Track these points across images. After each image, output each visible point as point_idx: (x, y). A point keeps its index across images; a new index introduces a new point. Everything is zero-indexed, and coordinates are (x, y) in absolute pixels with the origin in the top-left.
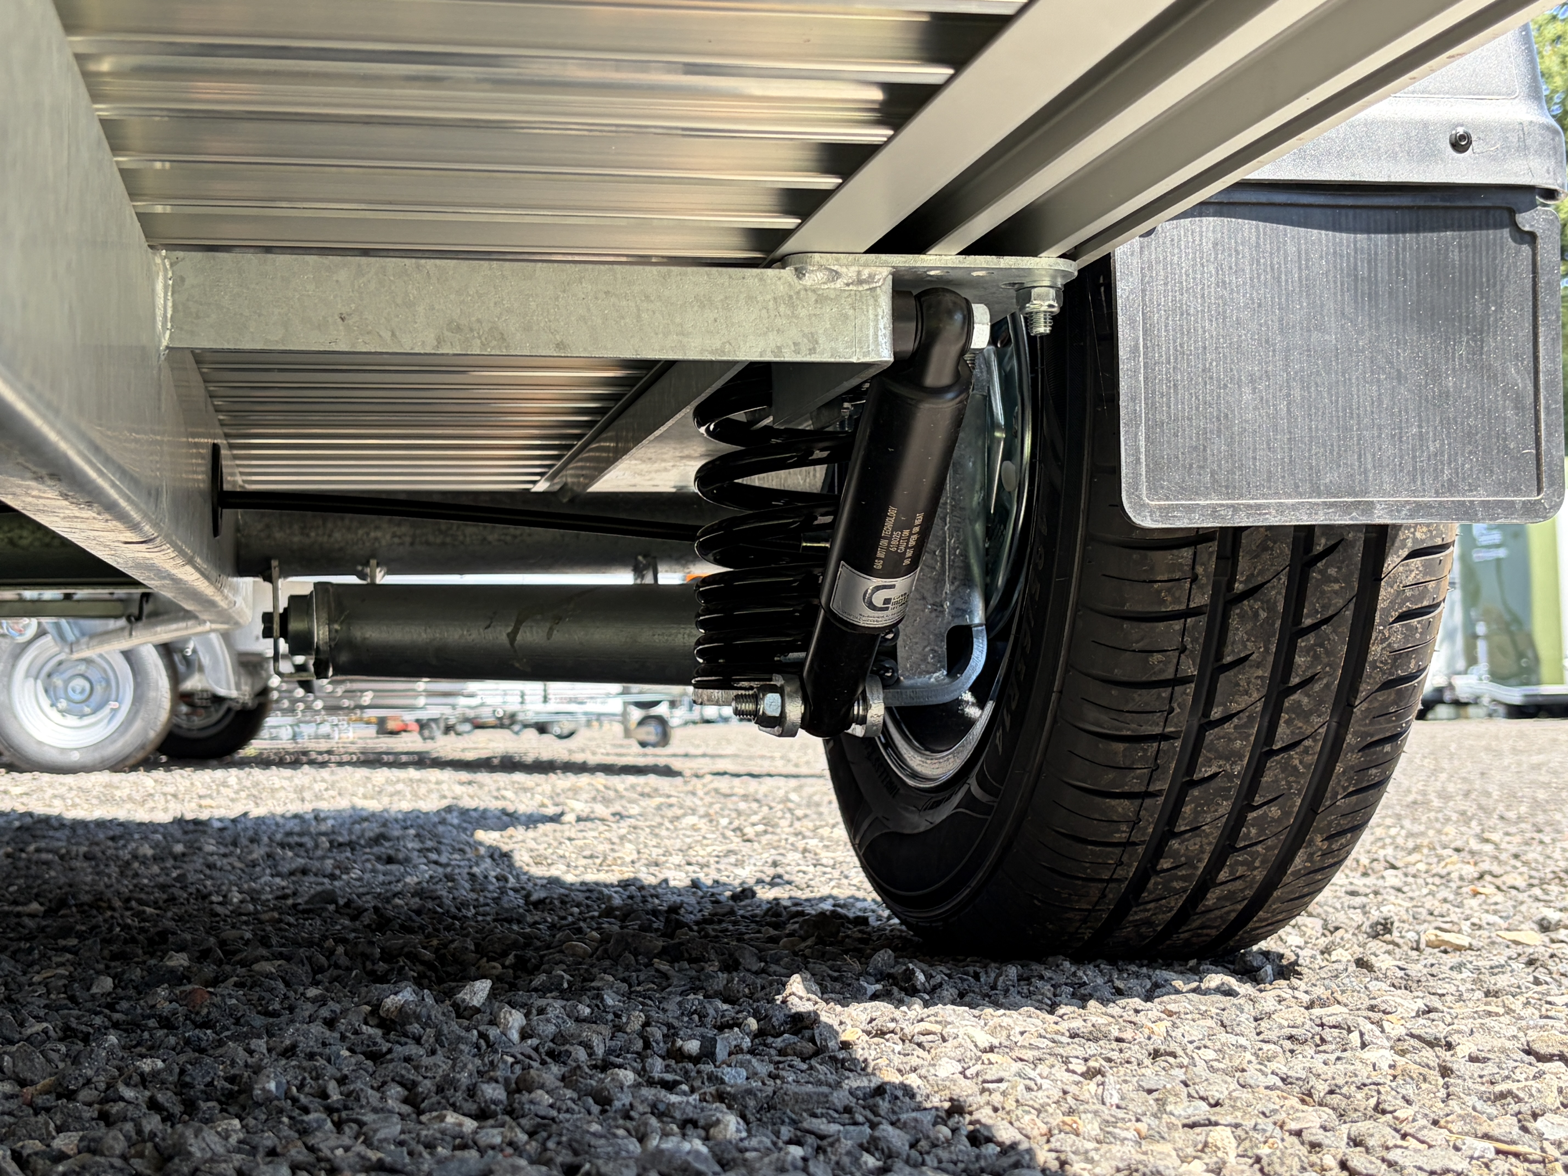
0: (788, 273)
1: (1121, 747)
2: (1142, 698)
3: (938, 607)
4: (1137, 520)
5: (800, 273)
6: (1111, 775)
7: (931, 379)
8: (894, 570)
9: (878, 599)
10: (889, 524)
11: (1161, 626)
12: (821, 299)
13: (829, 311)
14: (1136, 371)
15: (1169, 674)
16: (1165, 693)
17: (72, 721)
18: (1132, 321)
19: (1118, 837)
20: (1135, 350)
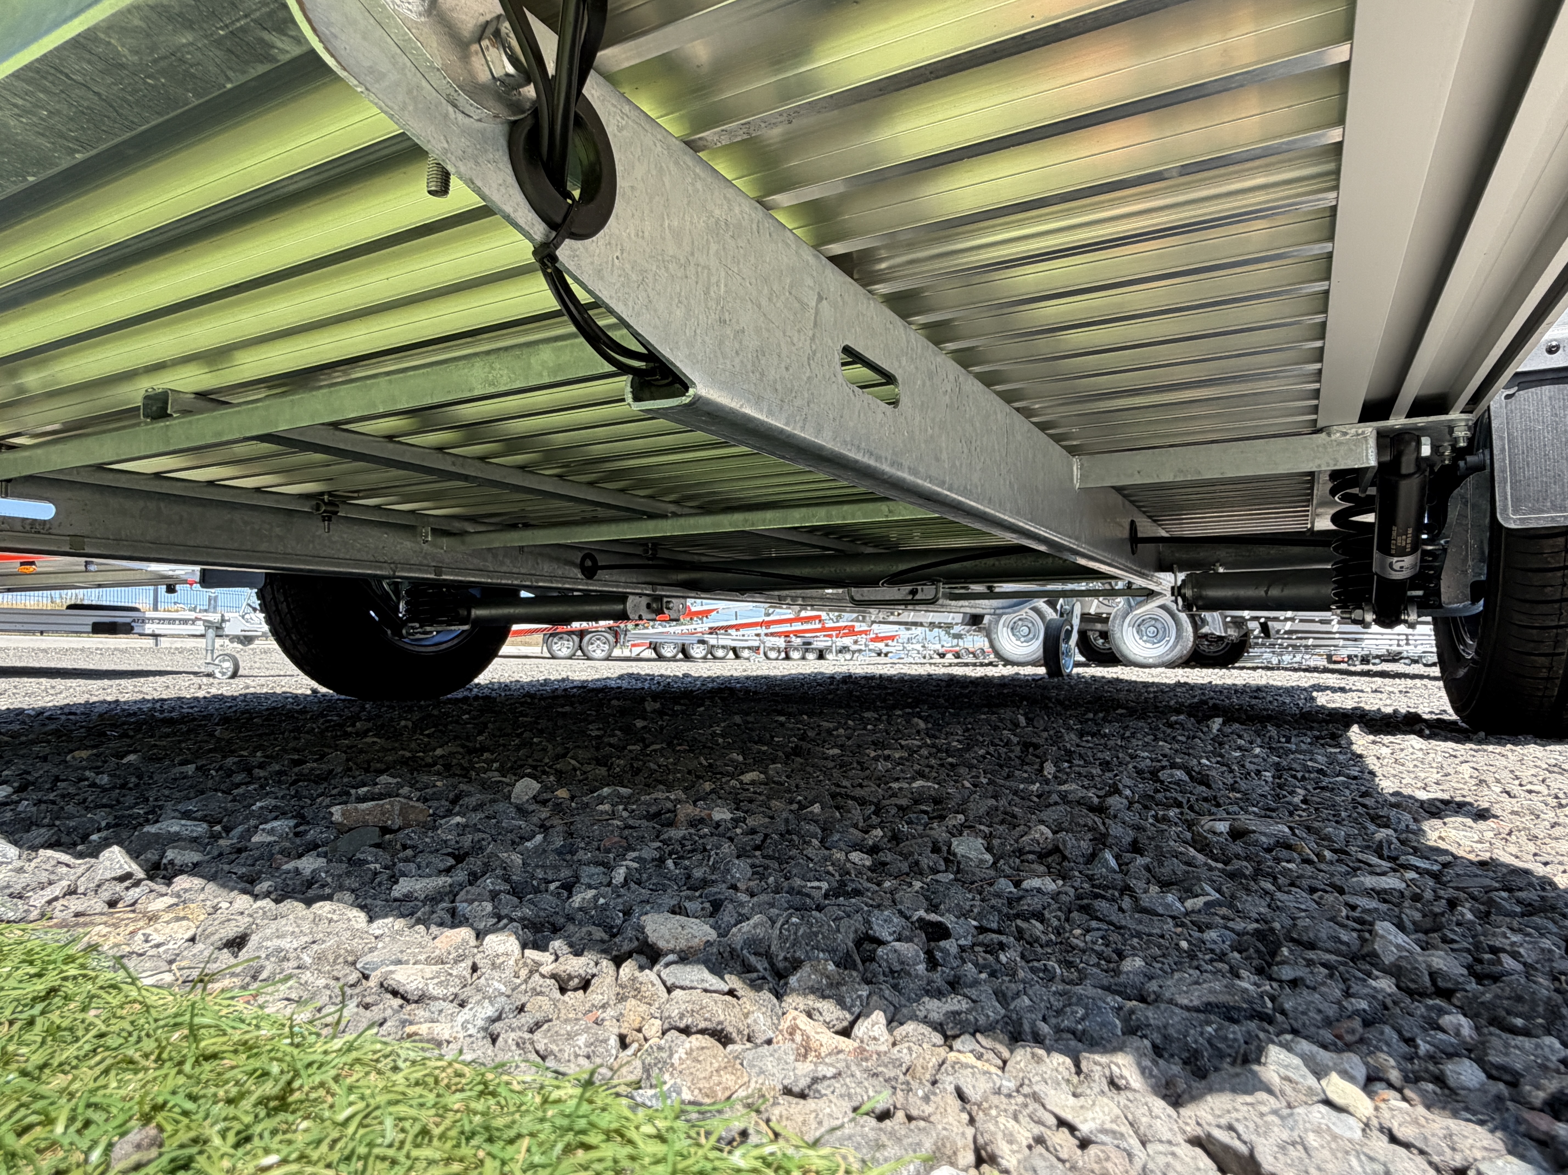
0: (1323, 435)
1: (1535, 631)
2: (1545, 608)
3: (1465, 572)
4: (1506, 525)
5: (1329, 435)
6: (1532, 645)
7: (1404, 471)
8: (1402, 553)
9: (1397, 566)
10: (1394, 534)
11: (1550, 574)
12: (1340, 444)
13: (1343, 449)
14: (1504, 460)
15: (1558, 596)
16: (1557, 606)
17: (1149, 645)
18: (1502, 438)
19: (1542, 675)
20: (1503, 450)
